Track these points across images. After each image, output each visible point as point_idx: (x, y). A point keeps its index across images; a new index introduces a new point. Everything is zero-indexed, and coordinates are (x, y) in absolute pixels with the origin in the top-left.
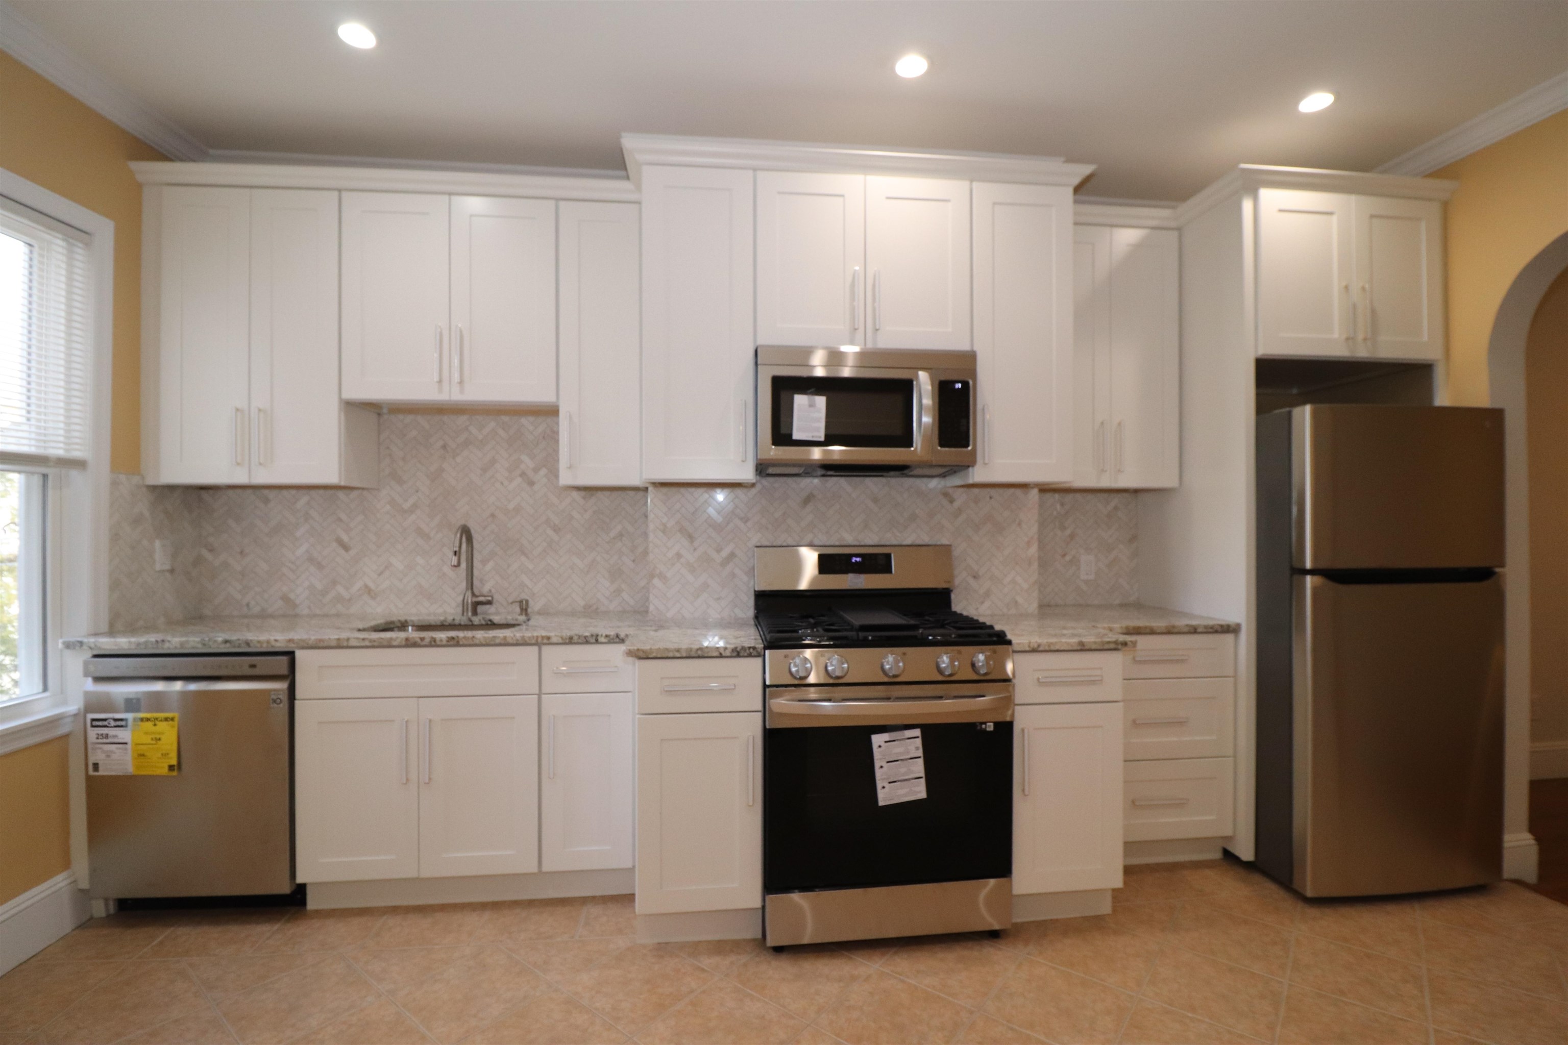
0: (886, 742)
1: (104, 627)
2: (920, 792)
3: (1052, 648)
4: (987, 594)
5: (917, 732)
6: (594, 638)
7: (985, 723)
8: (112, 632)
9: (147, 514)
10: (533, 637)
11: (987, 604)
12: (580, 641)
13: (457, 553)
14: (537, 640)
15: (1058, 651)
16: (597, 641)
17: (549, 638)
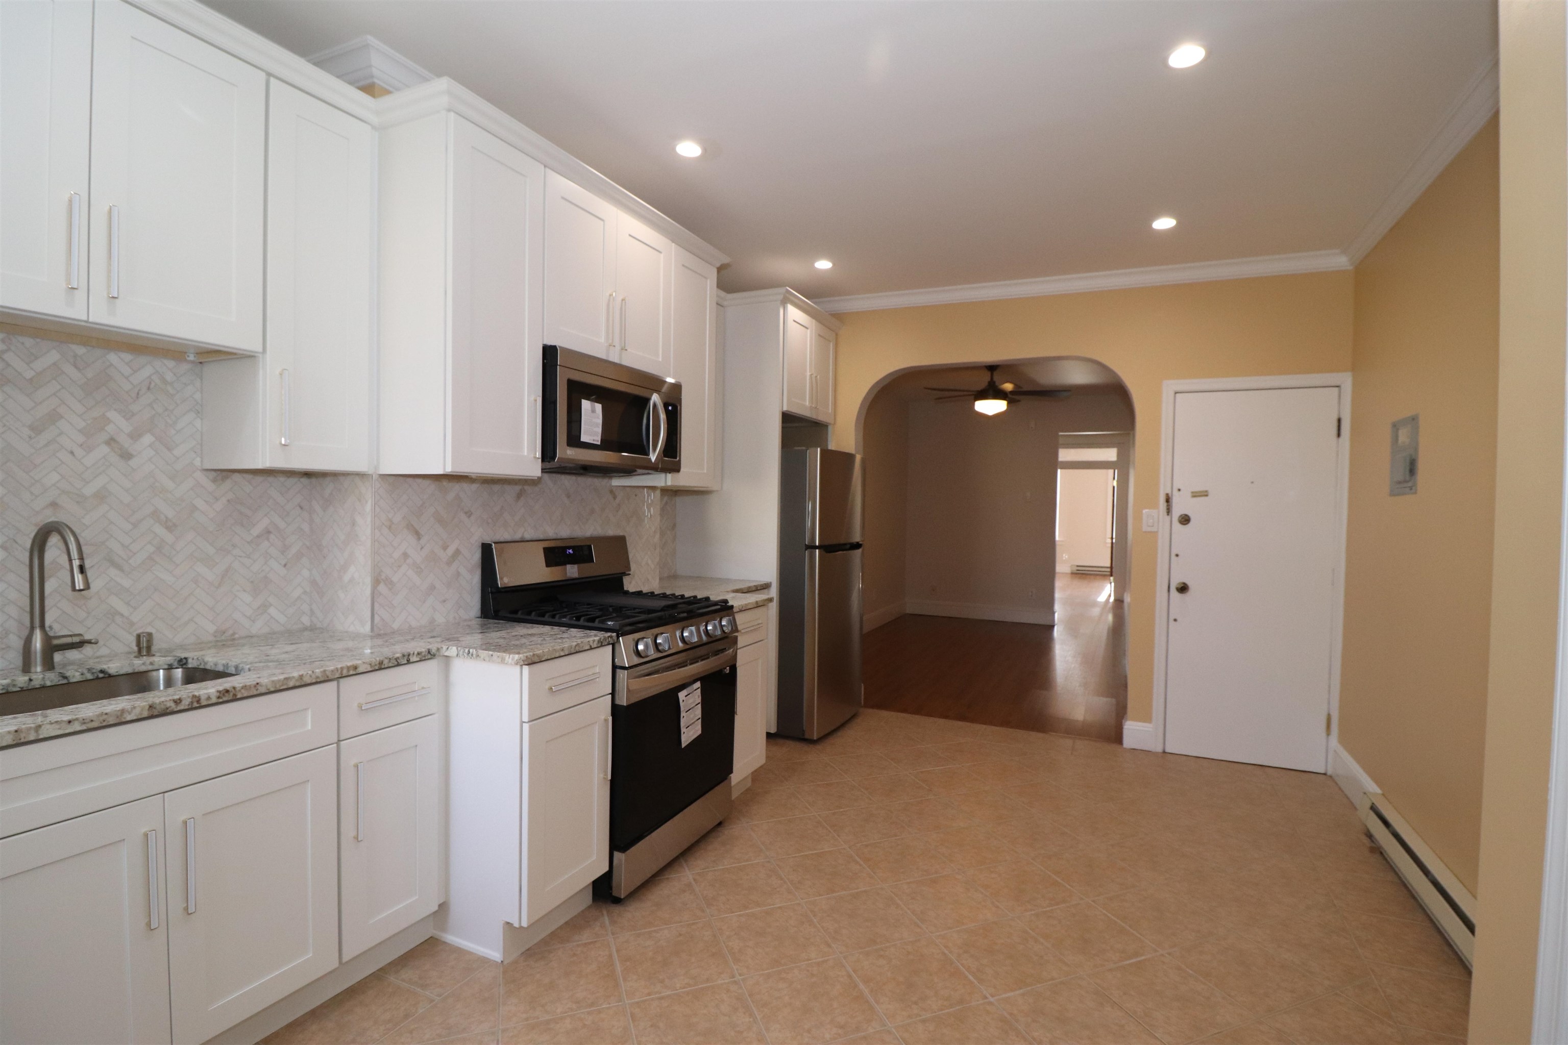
0: (686, 695)
2: (699, 730)
3: (746, 607)
5: (698, 684)
6: (406, 658)
7: (726, 668)
10: (337, 669)
12: (391, 665)
14: (341, 673)
15: (748, 609)
16: (409, 662)
17: (355, 668)
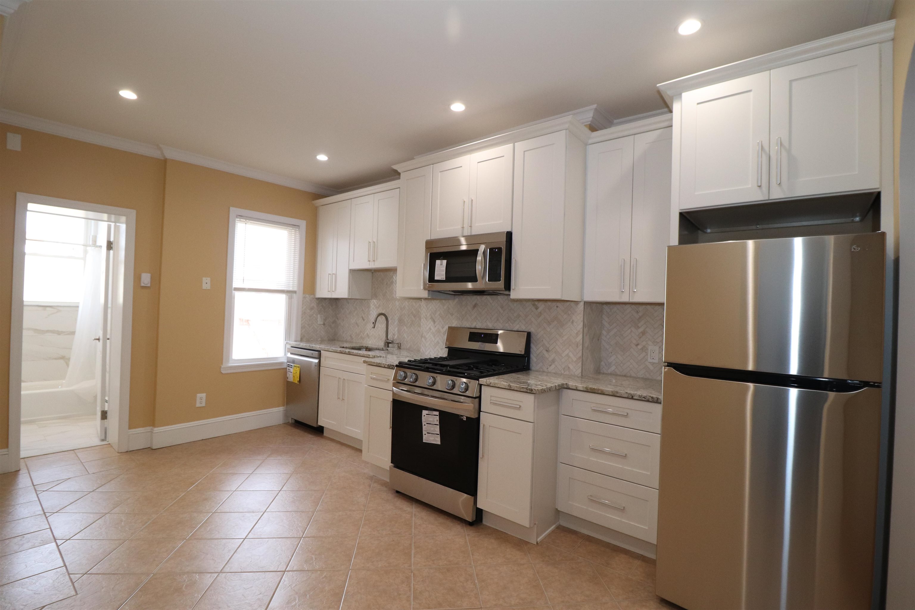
0: (427, 414)
1: (299, 339)
2: (438, 441)
3: (496, 386)
4: (553, 361)
5: (437, 413)
7: (463, 416)
8: (301, 340)
9: (315, 306)
11: (553, 366)
13: (374, 323)
15: (499, 387)
